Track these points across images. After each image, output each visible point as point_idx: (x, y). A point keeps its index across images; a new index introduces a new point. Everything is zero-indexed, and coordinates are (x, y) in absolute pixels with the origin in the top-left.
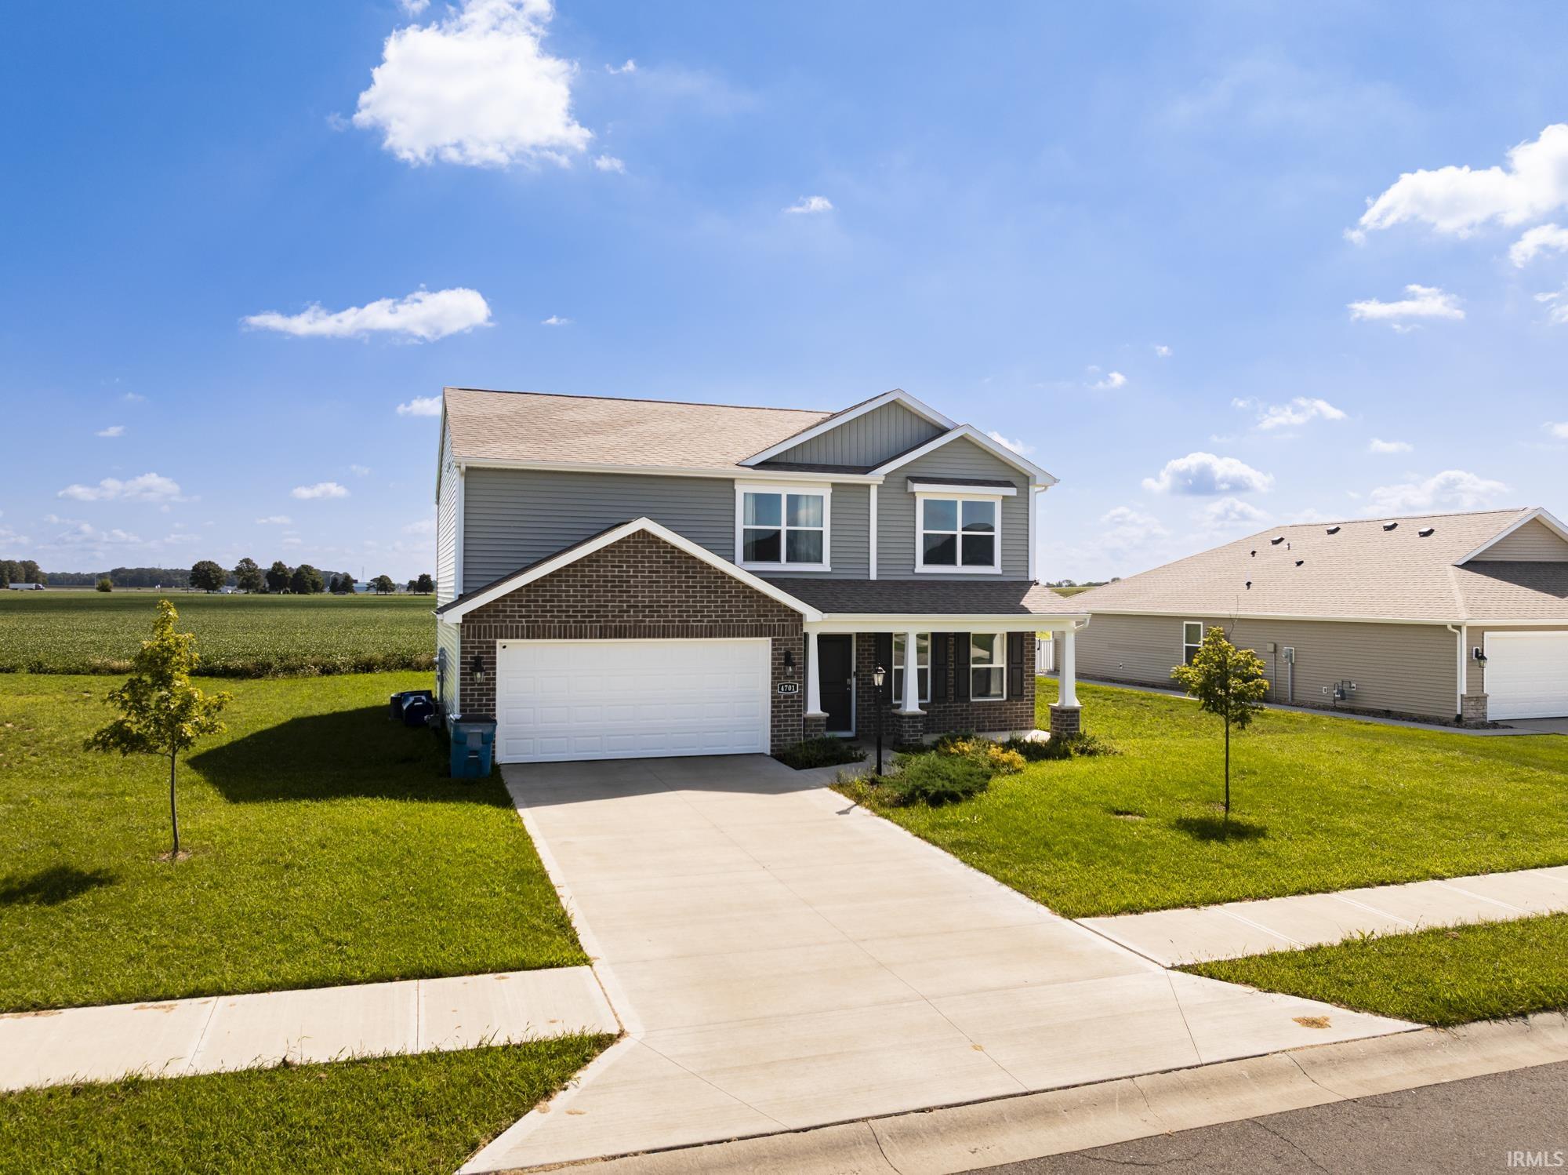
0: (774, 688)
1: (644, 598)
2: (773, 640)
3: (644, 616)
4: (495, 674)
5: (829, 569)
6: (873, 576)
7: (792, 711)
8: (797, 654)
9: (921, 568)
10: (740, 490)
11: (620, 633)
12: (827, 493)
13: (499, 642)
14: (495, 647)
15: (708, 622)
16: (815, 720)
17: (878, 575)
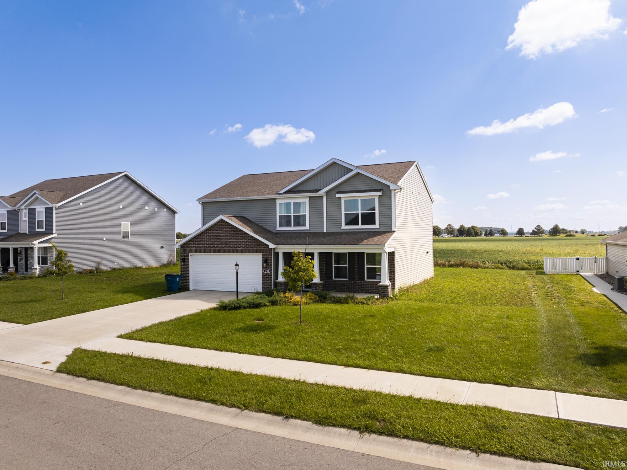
0: (263, 271)
1: (224, 240)
2: (262, 254)
3: (224, 246)
4: (189, 263)
5: (309, 229)
6: (325, 231)
7: (268, 279)
8: (270, 259)
9: (344, 227)
10: (278, 202)
11: (218, 251)
12: (307, 200)
13: (190, 254)
14: (189, 255)
15: (242, 248)
16: (280, 283)
17: (327, 230)
